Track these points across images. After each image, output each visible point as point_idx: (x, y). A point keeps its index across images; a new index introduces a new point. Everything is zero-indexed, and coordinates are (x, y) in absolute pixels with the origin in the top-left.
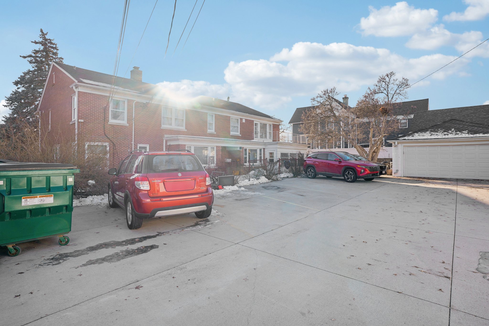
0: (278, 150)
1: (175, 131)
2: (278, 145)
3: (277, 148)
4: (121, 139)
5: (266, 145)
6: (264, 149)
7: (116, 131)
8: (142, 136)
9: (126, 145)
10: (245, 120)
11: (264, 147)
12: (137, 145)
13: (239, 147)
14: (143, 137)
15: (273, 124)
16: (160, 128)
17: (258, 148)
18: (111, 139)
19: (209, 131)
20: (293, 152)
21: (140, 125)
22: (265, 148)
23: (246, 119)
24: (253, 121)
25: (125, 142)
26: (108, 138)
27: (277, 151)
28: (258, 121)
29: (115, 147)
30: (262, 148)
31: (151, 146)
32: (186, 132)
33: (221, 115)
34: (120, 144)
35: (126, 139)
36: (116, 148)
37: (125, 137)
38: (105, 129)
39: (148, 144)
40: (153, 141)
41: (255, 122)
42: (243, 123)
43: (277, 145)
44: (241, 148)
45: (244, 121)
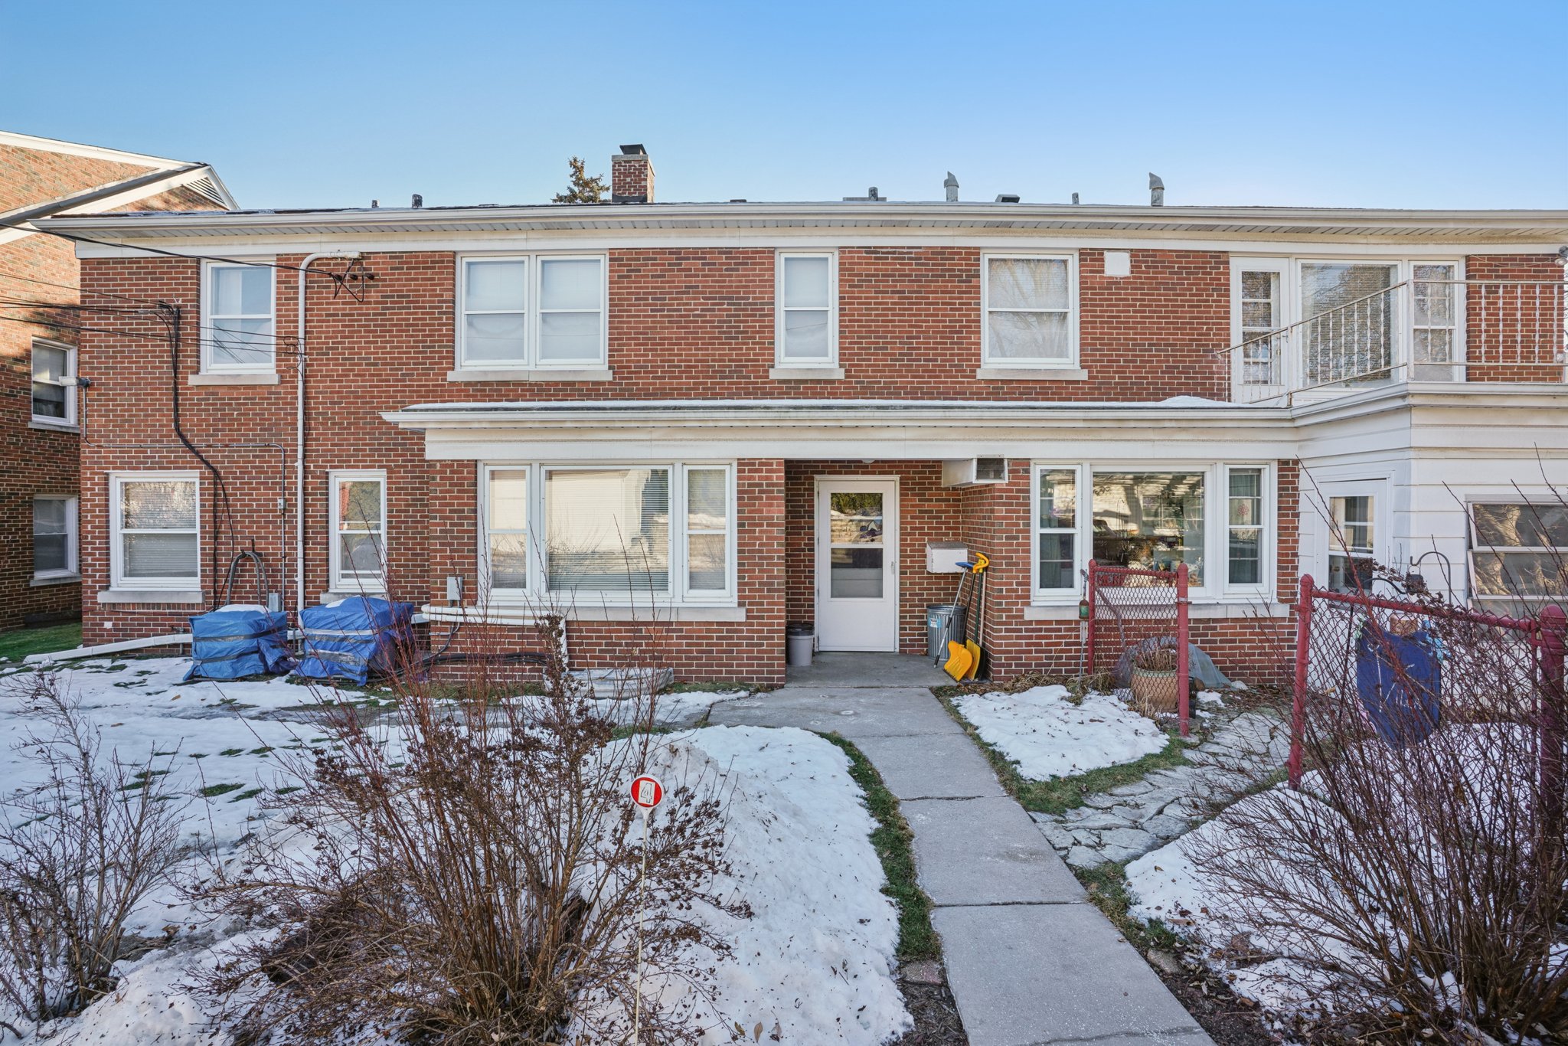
0: (1422, 470)
1: (536, 384)
2: (1417, 417)
3: (1412, 454)
4: (250, 451)
5: (1304, 434)
6: (1288, 469)
7: (228, 415)
8: (345, 429)
9: (270, 478)
10: (1126, 256)
11: (1289, 453)
12: (327, 475)
13: (975, 463)
14: (353, 434)
15: (1468, 258)
16: (445, 380)
17: (1213, 462)
18: (204, 452)
19: (787, 364)
20: (1525, 491)
21: (338, 376)
22: (1297, 462)
23: (1134, 253)
24: (1221, 259)
25: (265, 462)
26: (192, 449)
27: (1404, 485)
28: (1287, 256)
29: (224, 490)
30: (1267, 462)
31: (397, 478)
32: (610, 383)
33: (894, 250)
34: (245, 473)
35: (271, 451)
36: (225, 495)
37: (265, 440)
38: (180, 408)
39: (380, 467)
40: (408, 450)
41: (1237, 268)
42: (1113, 282)
43: (1402, 420)
44: (989, 465)
45: (1117, 266)
